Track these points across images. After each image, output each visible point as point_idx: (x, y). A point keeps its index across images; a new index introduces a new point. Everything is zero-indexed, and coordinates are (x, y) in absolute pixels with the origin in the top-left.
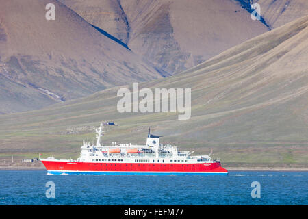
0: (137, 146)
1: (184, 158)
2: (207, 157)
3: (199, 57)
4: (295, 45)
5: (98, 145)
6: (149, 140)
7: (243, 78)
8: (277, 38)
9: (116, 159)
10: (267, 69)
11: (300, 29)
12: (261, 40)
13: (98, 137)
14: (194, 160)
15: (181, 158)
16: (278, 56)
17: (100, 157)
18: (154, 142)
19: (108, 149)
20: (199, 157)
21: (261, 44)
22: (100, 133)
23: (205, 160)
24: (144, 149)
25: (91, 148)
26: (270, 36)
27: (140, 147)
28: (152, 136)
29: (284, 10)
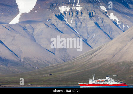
0: (104, 80)
1: (116, 82)
2: (122, 82)
3: (74, 56)
4: (99, 53)
5: (94, 79)
6: (107, 78)
7: (85, 62)
8: (94, 51)
9: (98, 83)
10: (92, 59)
11: (100, 49)
12: (90, 51)
13: (94, 77)
14: (119, 83)
15: (115, 82)
16: (95, 56)
17: (94, 83)
18: (108, 78)
19: (96, 80)
20: (120, 82)
21: (90, 53)
22: (94, 76)
23: (122, 83)
24: (106, 80)
25: (92, 80)
26: (93, 50)
27: (105, 80)
28: (108, 77)
29: (96, 44)
